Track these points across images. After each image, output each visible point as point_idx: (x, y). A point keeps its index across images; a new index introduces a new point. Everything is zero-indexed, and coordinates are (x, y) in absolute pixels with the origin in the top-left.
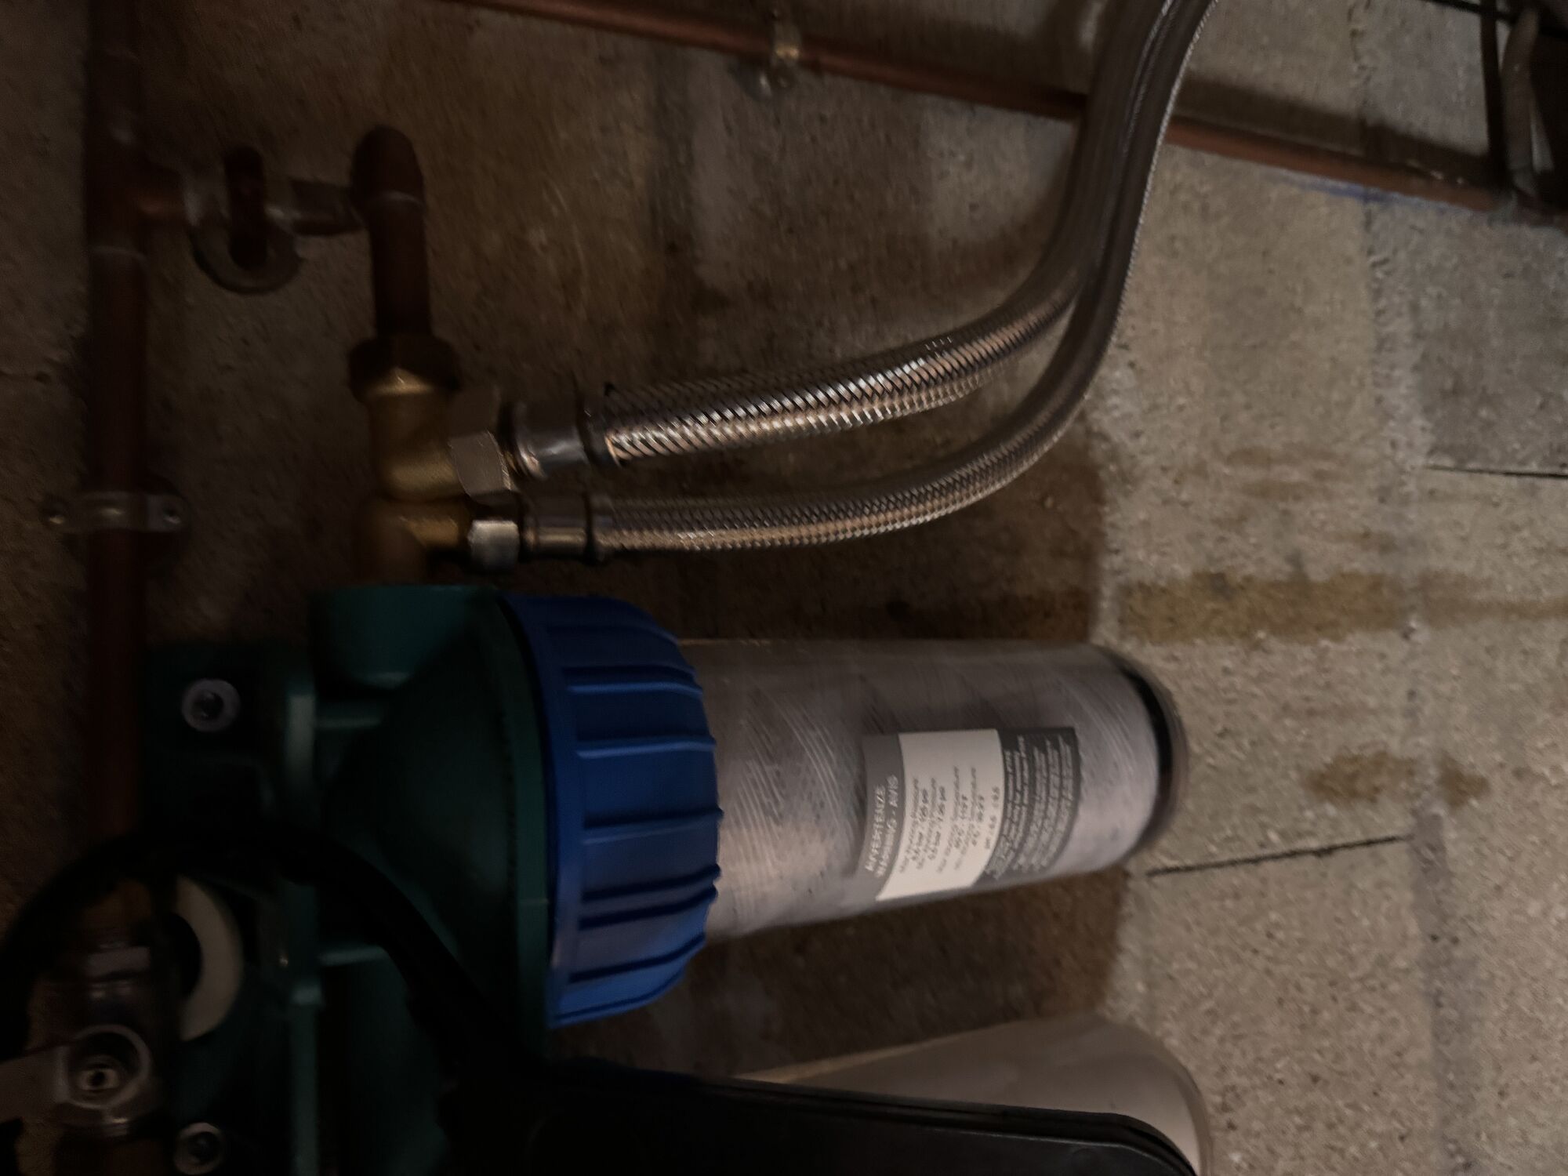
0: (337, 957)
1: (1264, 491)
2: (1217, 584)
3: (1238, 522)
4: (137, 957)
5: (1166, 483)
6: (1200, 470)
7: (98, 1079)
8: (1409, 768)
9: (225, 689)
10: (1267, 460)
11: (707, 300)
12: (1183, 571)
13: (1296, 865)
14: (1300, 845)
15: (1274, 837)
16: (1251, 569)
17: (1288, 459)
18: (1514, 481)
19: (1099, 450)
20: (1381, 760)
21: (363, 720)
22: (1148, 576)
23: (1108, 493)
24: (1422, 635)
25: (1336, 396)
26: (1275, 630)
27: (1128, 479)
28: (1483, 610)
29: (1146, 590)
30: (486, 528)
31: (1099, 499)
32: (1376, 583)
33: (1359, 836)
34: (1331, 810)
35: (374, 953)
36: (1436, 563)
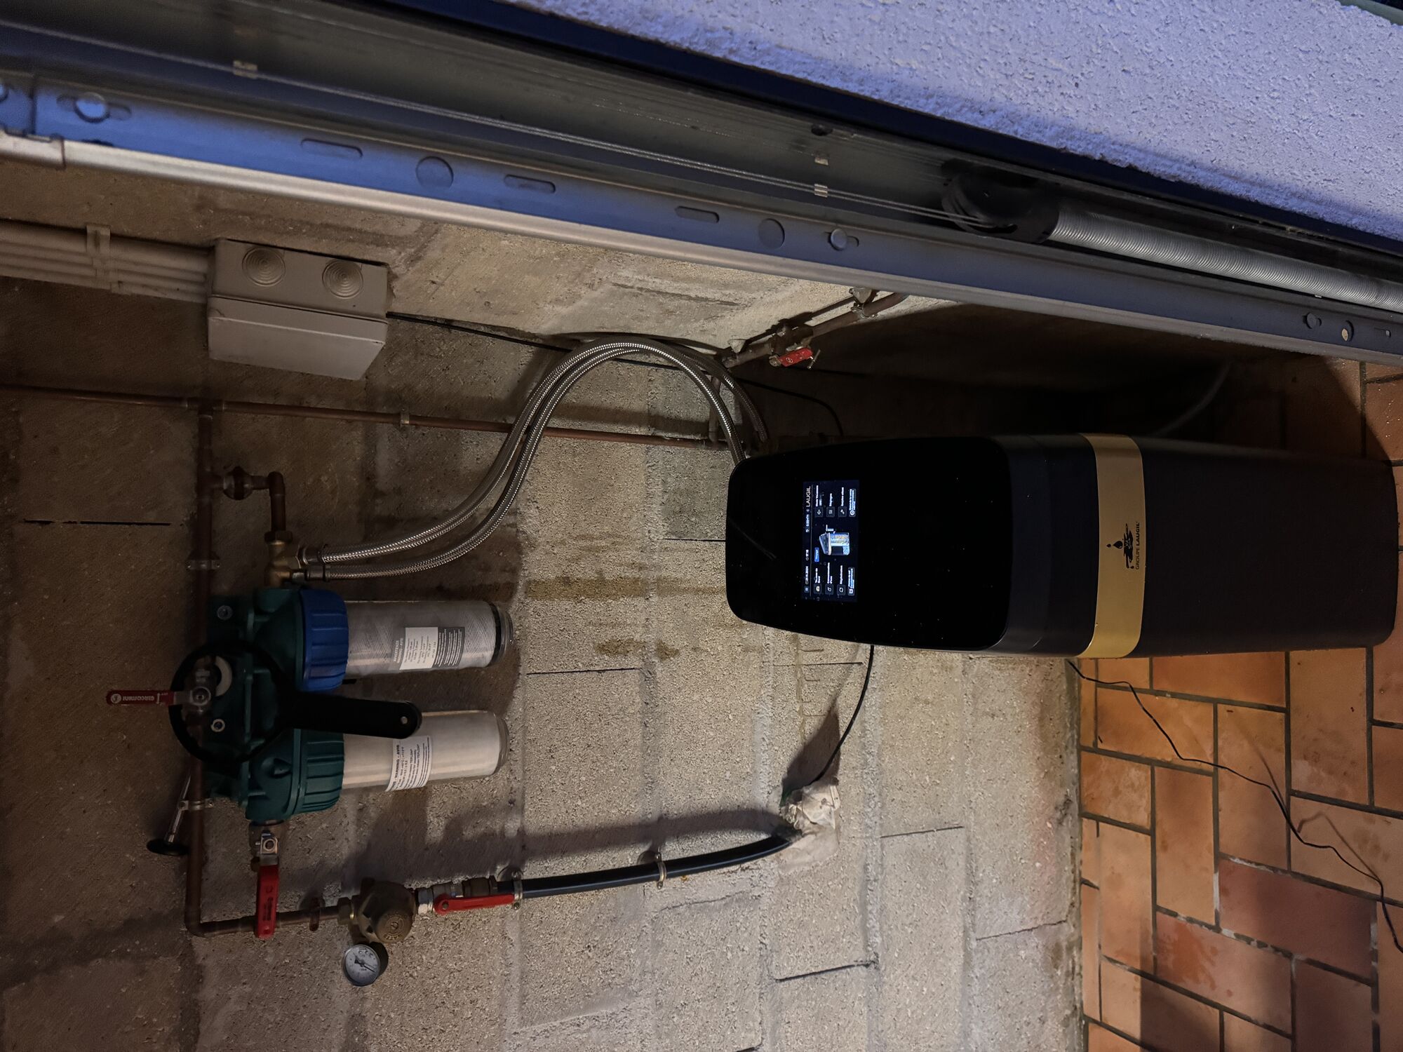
0: (256, 672)
1: (589, 549)
2: (566, 581)
3: (577, 560)
4: (207, 673)
5: (548, 547)
6: (563, 542)
7: (200, 697)
8: (643, 645)
9: (229, 608)
10: (592, 538)
11: (379, 494)
12: (552, 577)
13: (588, 675)
14: (592, 668)
15: (580, 665)
16: (580, 576)
17: (601, 538)
18: (707, 544)
19: (521, 537)
20: (630, 641)
21: (265, 619)
22: (538, 578)
23: (524, 551)
24: (655, 599)
25: (625, 515)
26: (588, 596)
27: (533, 546)
28: (685, 590)
29: (537, 583)
30: (296, 575)
31: (520, 553)
32: (636, 580)
33: (618, 667)
34: (607, 658)
35: (267, 671)
36: (664, 573)
